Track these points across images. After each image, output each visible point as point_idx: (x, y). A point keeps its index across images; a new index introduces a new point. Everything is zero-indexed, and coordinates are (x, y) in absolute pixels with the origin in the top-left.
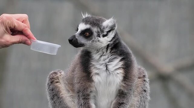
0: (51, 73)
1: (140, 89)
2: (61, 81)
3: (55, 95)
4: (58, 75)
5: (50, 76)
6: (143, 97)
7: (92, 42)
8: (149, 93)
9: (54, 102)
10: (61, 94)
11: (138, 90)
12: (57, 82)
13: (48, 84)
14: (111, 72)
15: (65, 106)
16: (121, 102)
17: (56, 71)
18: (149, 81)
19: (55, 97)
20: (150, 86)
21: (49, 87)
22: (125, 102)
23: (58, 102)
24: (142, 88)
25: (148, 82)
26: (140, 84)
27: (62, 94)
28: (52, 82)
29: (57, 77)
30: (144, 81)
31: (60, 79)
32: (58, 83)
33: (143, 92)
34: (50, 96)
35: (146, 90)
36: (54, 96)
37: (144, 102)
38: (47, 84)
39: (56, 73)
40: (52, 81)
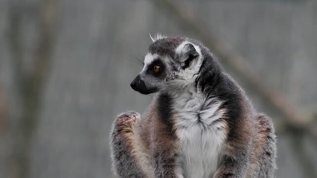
0: (119, 116)
1: (260, 150)
2: (134, 129)
3: (124, 152)
4: (131, 120)
5: (117, 120)
6: (265, 164)
7: (167, 80)
8: (276, 159)
9: (121, 163)
10: (132, 151)
11: (257, 151)
12: (128, 132)
13: (114, 133)
14: (206, 126)
15: (138, 172)
16: (228, 172)
17: (128, 113)
18: (276, 138)
19: (123, 156)
20: (277, 147)
21: (115, 138)
22: (234, 173)
23: (128, 164)
24: (264, 148)
25: (275, 140)
26: (260, 143)
27: (134, 152)
28: (119, 131)
29: (129, 123)
30: (269, 137)
31: (132, 126)
32: (129, 134)
33: (266, 156)
34: (115, 153)
35: (271, 152)
36: (121, 154)
37: (267, 173)
38: (111, 133)
39: (128, 116)
40: (121, 129)
